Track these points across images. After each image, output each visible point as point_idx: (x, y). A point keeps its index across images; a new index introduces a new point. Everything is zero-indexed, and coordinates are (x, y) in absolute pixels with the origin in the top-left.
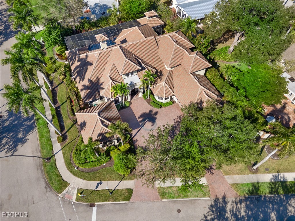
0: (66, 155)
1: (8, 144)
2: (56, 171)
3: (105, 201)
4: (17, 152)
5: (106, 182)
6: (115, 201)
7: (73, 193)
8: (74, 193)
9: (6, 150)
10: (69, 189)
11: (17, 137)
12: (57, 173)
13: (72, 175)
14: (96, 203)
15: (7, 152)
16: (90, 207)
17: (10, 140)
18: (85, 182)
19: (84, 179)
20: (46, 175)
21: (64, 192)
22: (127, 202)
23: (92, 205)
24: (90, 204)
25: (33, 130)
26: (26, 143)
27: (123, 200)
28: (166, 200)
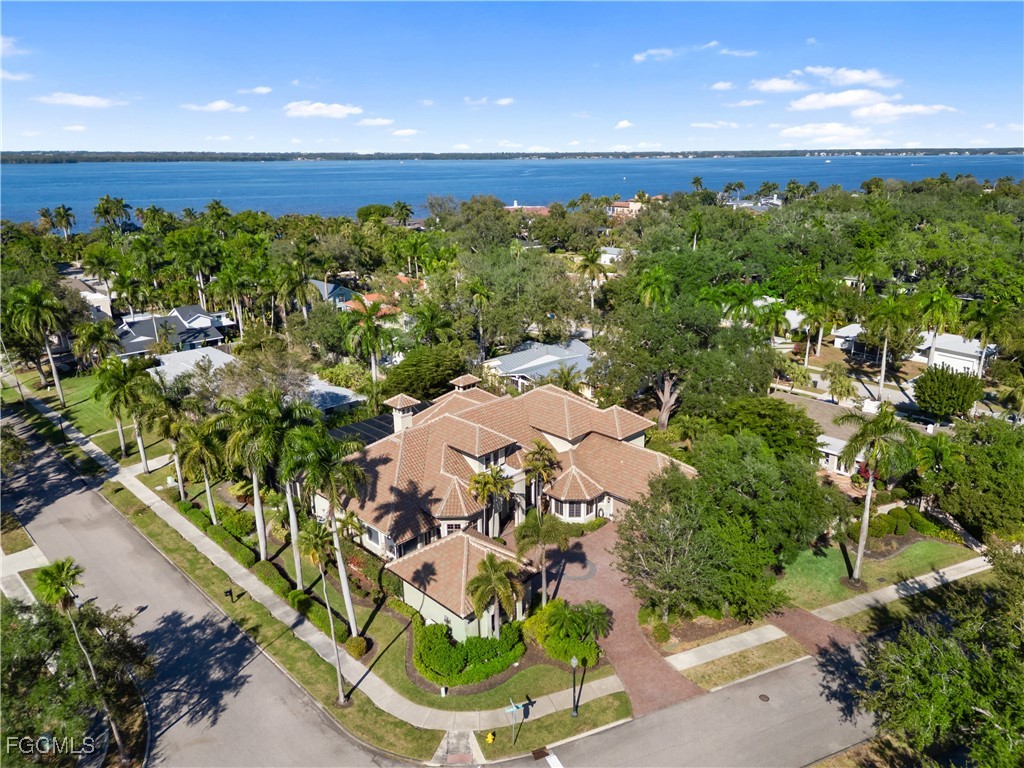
0: (394, 677)
1: (185, 703)
2: (383, 718)
3: (568, 735)
4: (226, 712)
5: (545, 698)
6: (595, 726)
7: (468, 748)
8: (471, 746)
9: (186, 718)
10: (448, 743)
11: (209, 680)
12: (390, 720)
13: (440, 711)
14: (548, 747)
15: (191, 720)
16: (538, 761)
17: (188, 693)
18: (485, 714)
19: (481, 709)
20: (359, 734)
21: (440, 752)
22: (629, 719)
23: (540, 754)
24: (531, 754)
25: (252, 653)
26: (246, 685)
27: (617, 719)
28: (720, 688)
